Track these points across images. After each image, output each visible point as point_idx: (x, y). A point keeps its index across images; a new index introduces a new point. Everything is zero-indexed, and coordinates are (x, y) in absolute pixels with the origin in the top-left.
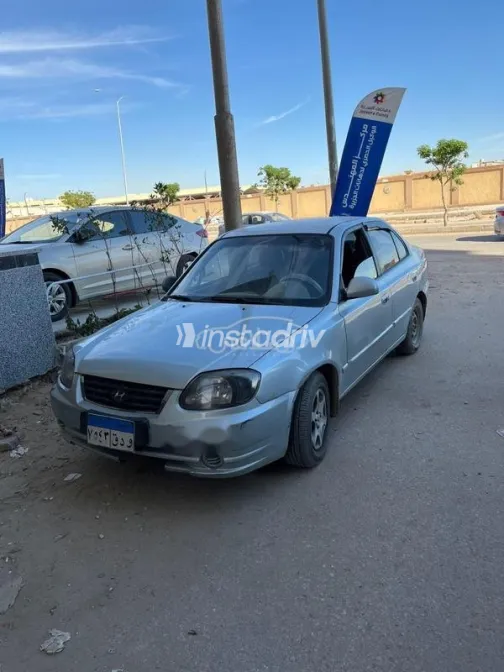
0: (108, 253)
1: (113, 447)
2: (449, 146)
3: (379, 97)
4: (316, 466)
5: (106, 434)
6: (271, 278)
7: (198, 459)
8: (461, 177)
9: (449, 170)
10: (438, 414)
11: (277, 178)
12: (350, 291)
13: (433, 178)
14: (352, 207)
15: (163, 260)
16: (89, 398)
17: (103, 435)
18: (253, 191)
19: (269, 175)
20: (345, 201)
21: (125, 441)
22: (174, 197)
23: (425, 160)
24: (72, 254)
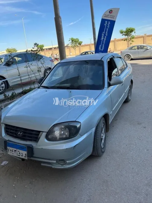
0: (18, 69)
1: (18, 156)
2: (129, 30)
3: (111, 12)
4: (102, 155)
5: (15, 151)
6: (78, 77)
7: (55, 162)
8: (133, 40)
9: (129, 37)
10: (145, 127)
11: (75, 42)
12: (112, 82)
13: (124, 40)
14: (102, 50)
15: (38, 71)
16: (7, 134)
17: (14, 151)
18: (67, 46)
19: (72, 41)
20: (100, 48)
21: (23, 154)
22: (42, 49)
23: (122, 34)
24: (6, 70)
